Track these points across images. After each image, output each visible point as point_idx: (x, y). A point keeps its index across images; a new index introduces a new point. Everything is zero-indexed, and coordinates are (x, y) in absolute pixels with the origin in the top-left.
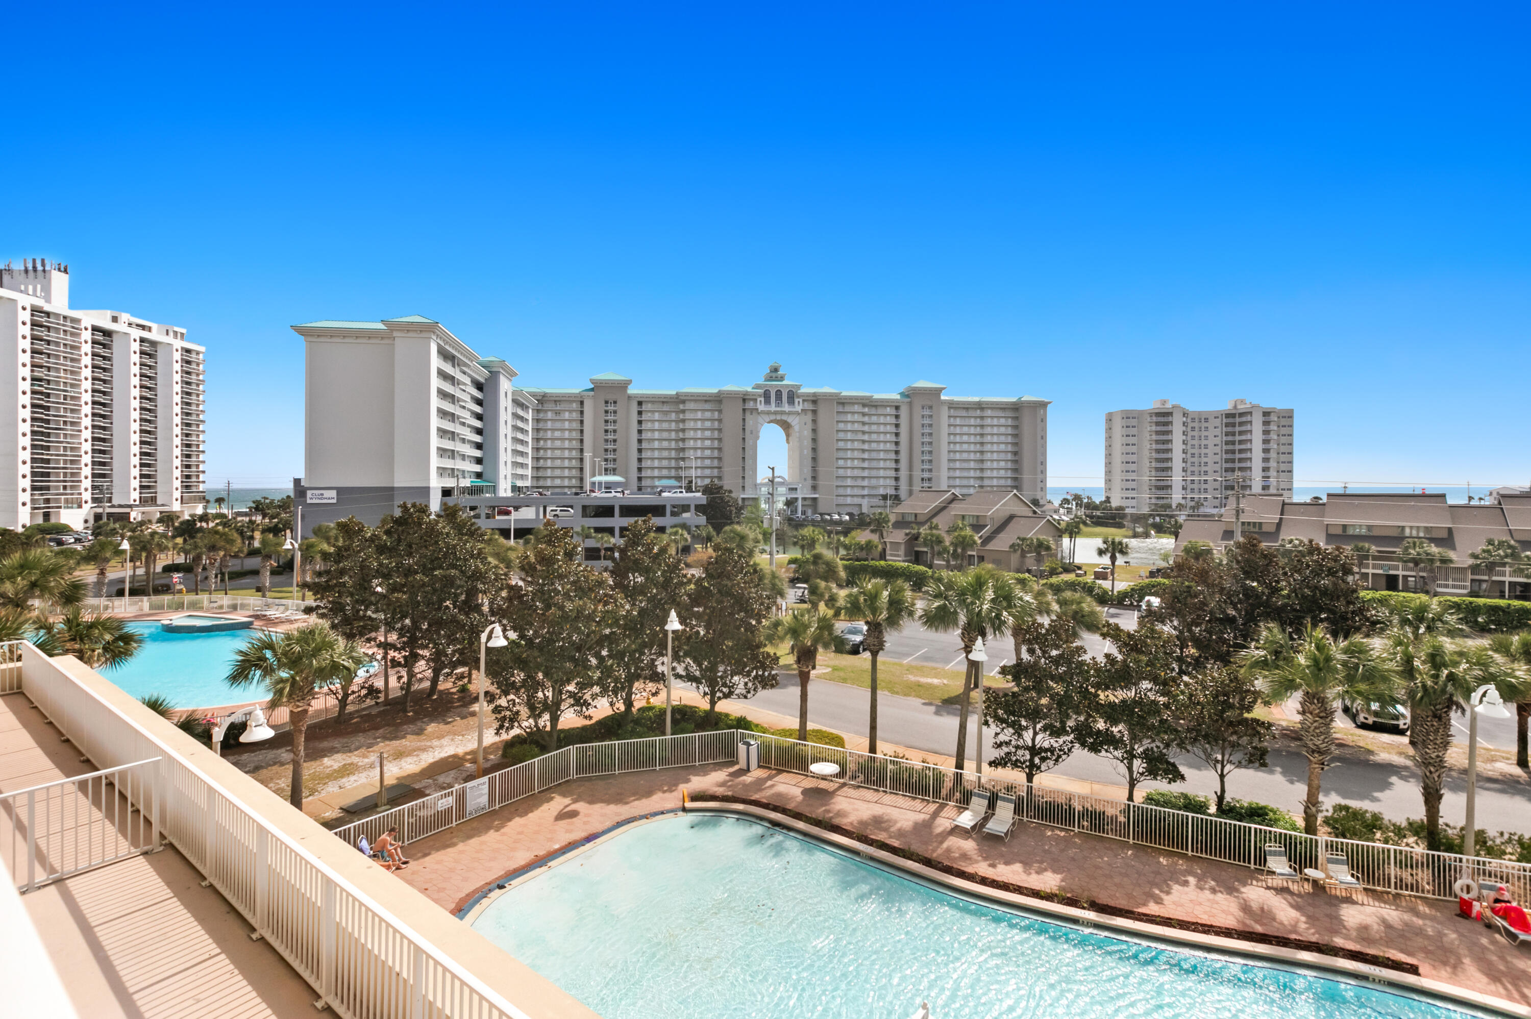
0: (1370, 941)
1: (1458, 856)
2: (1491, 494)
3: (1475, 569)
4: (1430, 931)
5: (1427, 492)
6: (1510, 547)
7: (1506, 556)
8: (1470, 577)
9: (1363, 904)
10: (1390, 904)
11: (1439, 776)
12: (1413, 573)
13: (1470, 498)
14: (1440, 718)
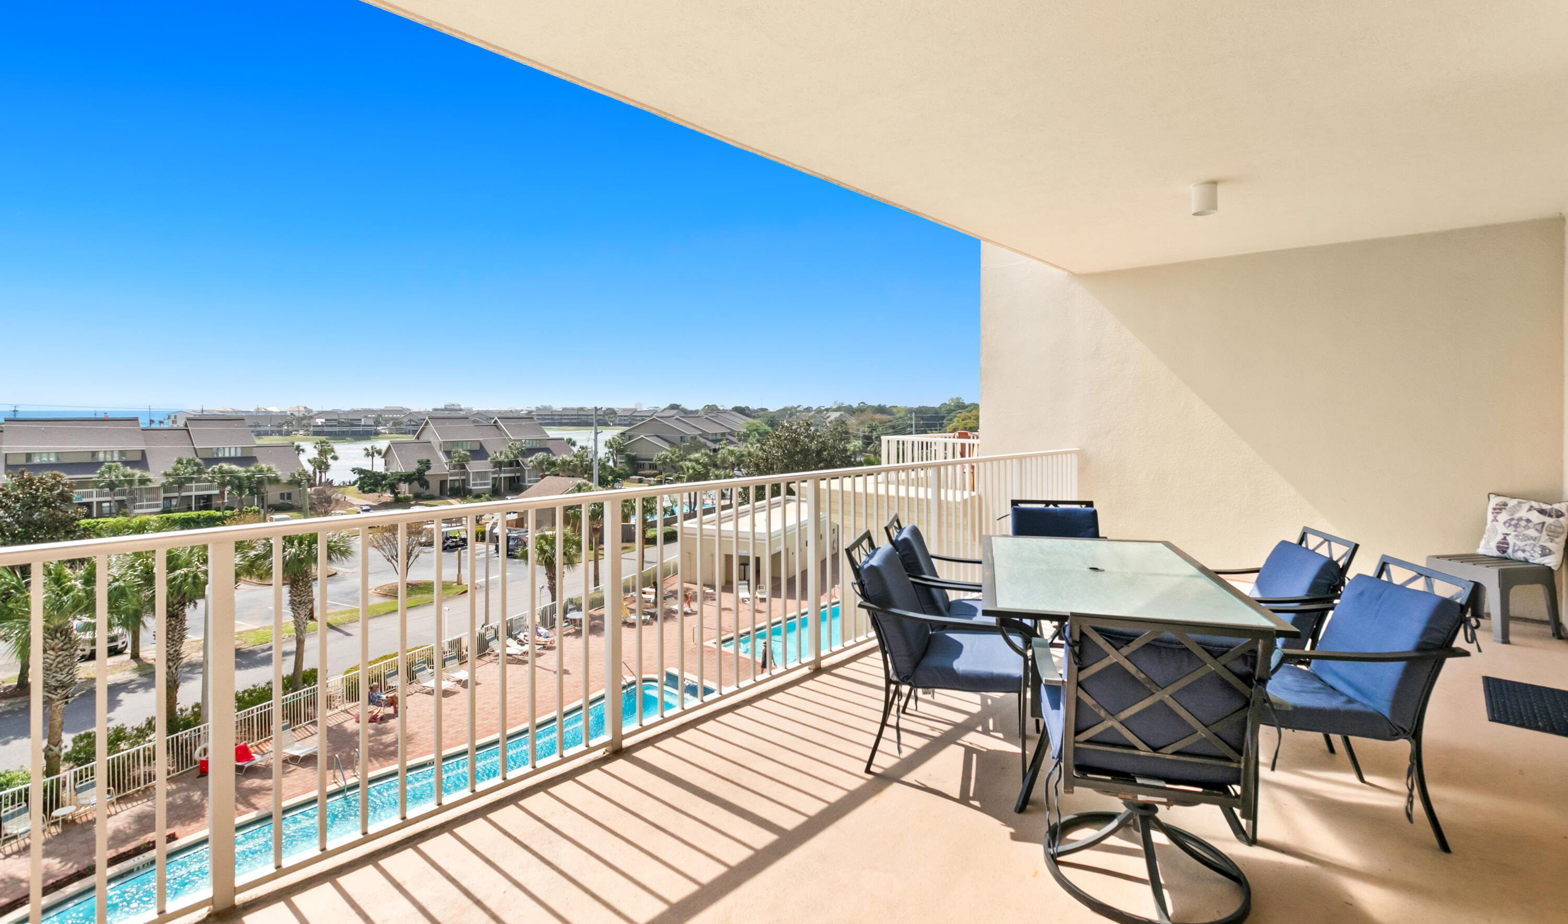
0: (127, 839)
1: (196, 728)
2: (169, 417)
3: (166, 488)
4: (179, 802)
5: (110, 416)
6: (197, 464)
7: (193, 473)
8: (163, 495)
9: (117, 813)
10: (141, 799)
11: (176, 669)
12: (109, 499)
13: (152, 422)
14: (177, 616)
